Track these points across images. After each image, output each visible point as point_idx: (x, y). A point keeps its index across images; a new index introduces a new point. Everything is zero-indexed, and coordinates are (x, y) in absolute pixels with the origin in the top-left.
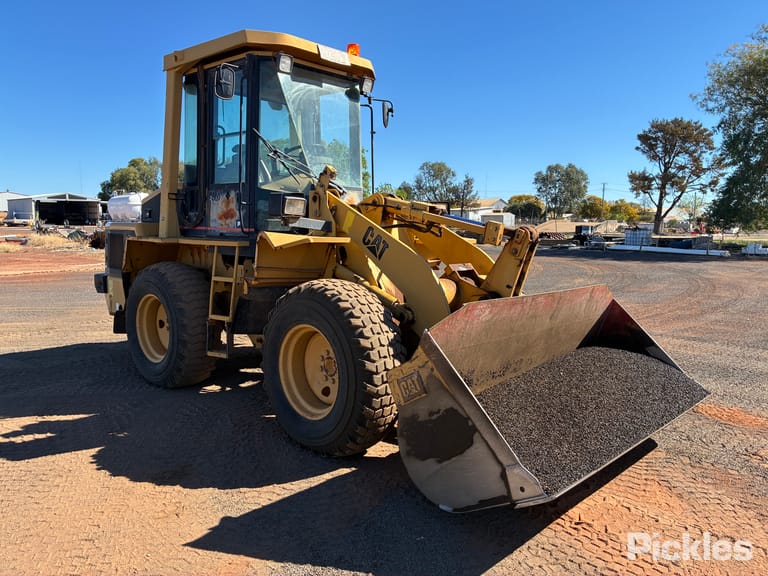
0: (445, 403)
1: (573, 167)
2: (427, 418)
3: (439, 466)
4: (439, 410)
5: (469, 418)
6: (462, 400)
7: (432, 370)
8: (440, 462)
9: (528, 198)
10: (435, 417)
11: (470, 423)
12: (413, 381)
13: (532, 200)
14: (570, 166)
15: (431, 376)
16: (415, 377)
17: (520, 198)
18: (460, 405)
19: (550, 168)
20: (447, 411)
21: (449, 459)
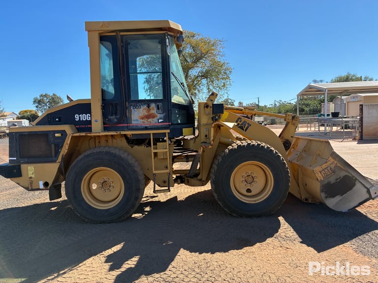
0: (343, 174)
1: (56, 95)
2: (335, 182)
3: (341, 197)
4: (340, 178)
5: (353, 176)
6: (350, 171)
7: (336, 164)
8: (342, 196)
9: (31, 111)
10: (338, 180)
11: (354, 178)
12: (328, 170)
13: (34, 113)
14: (54, 95)
15: (336, 166)
16: (329, 168)
17: (26, 112)
18: (350, 173)
19: (41, 96)
20: (344, 177)
21: (346, 193)
